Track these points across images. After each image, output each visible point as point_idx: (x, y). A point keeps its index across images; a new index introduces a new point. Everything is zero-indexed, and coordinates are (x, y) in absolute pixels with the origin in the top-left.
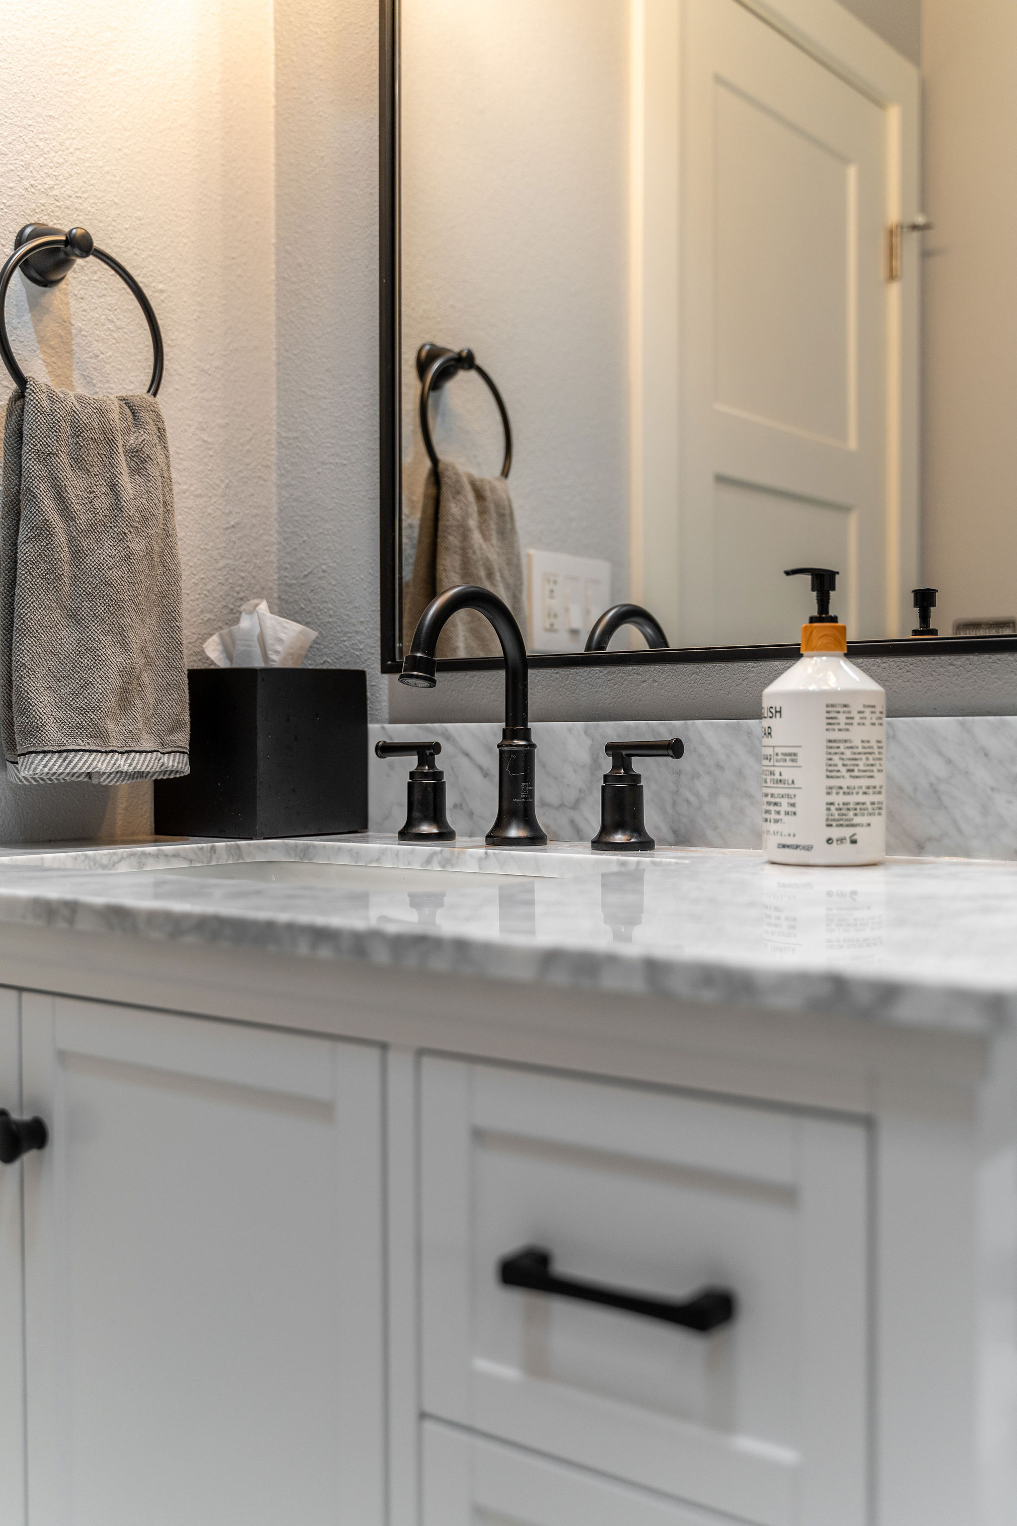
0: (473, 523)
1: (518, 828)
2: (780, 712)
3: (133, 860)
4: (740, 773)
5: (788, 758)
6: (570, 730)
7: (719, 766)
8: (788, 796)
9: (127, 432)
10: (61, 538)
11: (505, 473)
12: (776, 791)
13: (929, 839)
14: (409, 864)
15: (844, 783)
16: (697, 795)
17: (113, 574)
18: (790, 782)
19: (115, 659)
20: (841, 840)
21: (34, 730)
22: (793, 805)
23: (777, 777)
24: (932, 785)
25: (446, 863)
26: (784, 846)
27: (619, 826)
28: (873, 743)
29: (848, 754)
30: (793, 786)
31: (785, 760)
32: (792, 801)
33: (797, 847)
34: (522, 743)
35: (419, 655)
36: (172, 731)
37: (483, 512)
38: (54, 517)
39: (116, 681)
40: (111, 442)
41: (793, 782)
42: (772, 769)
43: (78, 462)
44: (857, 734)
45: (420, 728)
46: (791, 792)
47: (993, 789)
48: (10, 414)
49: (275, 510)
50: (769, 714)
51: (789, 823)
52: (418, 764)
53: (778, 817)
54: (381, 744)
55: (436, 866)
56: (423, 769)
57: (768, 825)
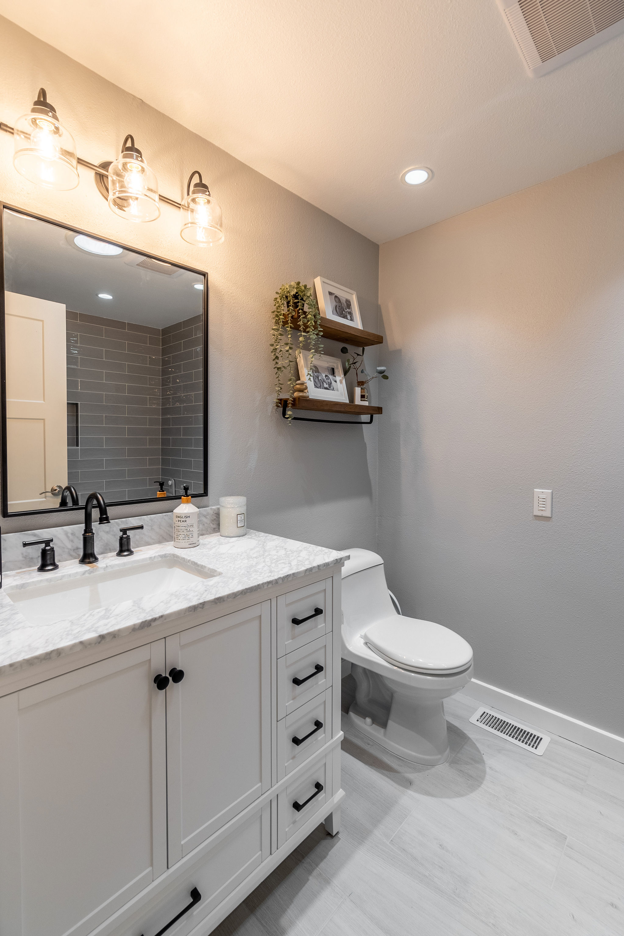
1: (91, 559)
2: (189, 517)
8: (192, 534)
14: (75, 577)
18: (192, 531)
25: (90, 572)
26: (190, 544)
27: (125, 551)
31: (191, 527)
33: (194, 544)
34: (90, 534)
42: (187, 529)
45: (20, 534)
50: (185, 517)
51: (192, 539)
52: (46, 546)
53: (189, 538)
54: (24, 543)
55: (87, 575)
56: (48, 548)
57: (185, 540)
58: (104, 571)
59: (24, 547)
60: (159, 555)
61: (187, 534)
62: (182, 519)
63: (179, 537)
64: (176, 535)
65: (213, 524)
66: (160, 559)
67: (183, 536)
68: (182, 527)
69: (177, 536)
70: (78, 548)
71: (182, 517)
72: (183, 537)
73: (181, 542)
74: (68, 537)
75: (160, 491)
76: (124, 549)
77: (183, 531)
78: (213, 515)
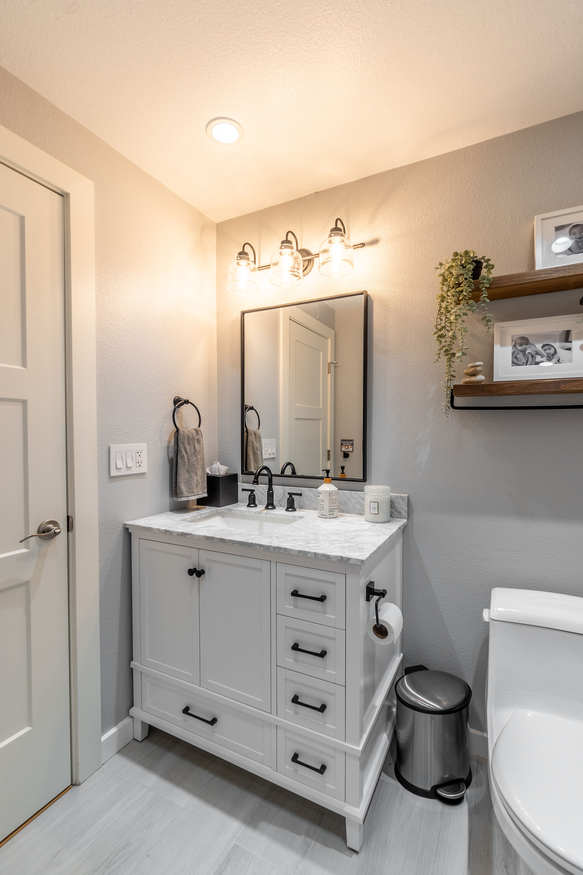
0: (254, 440)
1: (271, 507)
2: (321, 493)
3: (200, 515)
4: (311, 497)
6: (279, 488)
7: (307, 496)
9: (196, 436)
10: (186, 458)
11: (259, 428)
13: (344, 511)
15: (332, 505)
16: (303, 501)
17: (195, 463)
19: (195, 478)
20: (331, 514)
21: (181, 493)
22: (323, 508)
24: (345, 502)
26: (322, 515)
27: (290, 508)
28: (336, 498)
29: (332, 500)
31: (322, 501)
34: (271, 492)
35: (256, 480)
36: (204, 489)
37: (256, 438)
38: (184, 454)
39: (196, 482)
40: (194, 439)
43: (189, 444)
44: (334, 497)
46: (323, 506)
47: (355, 503)
48: (175, 435)
49: (217, 441)
51: (323, 511)
52: (251, 493)
57: (319, 511)
59: (242, 491)
62: (318, 495)
75: (341, 474)
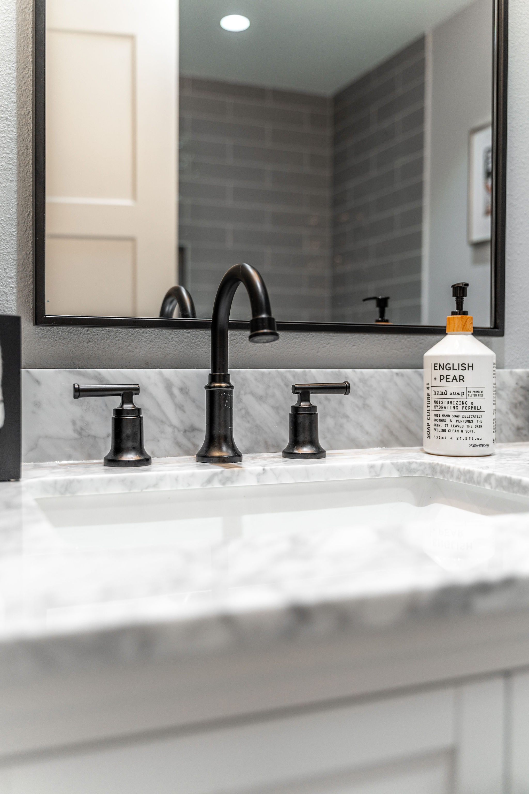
1: (226, 452)
2: (472, 367)
5: (477, 394)
8: (478, 416)
12: (468, 414)
14: (189, 485)
18: (479, 408)
22: (480, 421)
23: (469, 404)
25: (225, 481)
26: (475, 446)
27: (304, 443)
30: (480, 410)
31: (476, 395)
32: (479, 419)
33: (483, 445)
41: (480, 408)
42: (465, 401)
46: (480, 414)
50: (461, 368)
51: (478, 433)
52: (123, 403)
53: (470, 429)
54: (76, 386)
55: (216, 484)
56: (128, 407)
57: (459, 434)
58: (258, 482)
59: (76, 397)
60: (393, 464)
61: (464, 416)
62: (452, 373)
63: (442, 424)
64: (433, 417)
65: (516, 416)
66: (396, 474)
67: (454, 420)
68: (451, 394)
69: (435, 420)
70: (193, 429)
71: (451, 366)
72: (454, 422)
73: (448, 438)
74: (171, 394)
76: (301, 438)
77: (455, 405)
78: (515, 390)
